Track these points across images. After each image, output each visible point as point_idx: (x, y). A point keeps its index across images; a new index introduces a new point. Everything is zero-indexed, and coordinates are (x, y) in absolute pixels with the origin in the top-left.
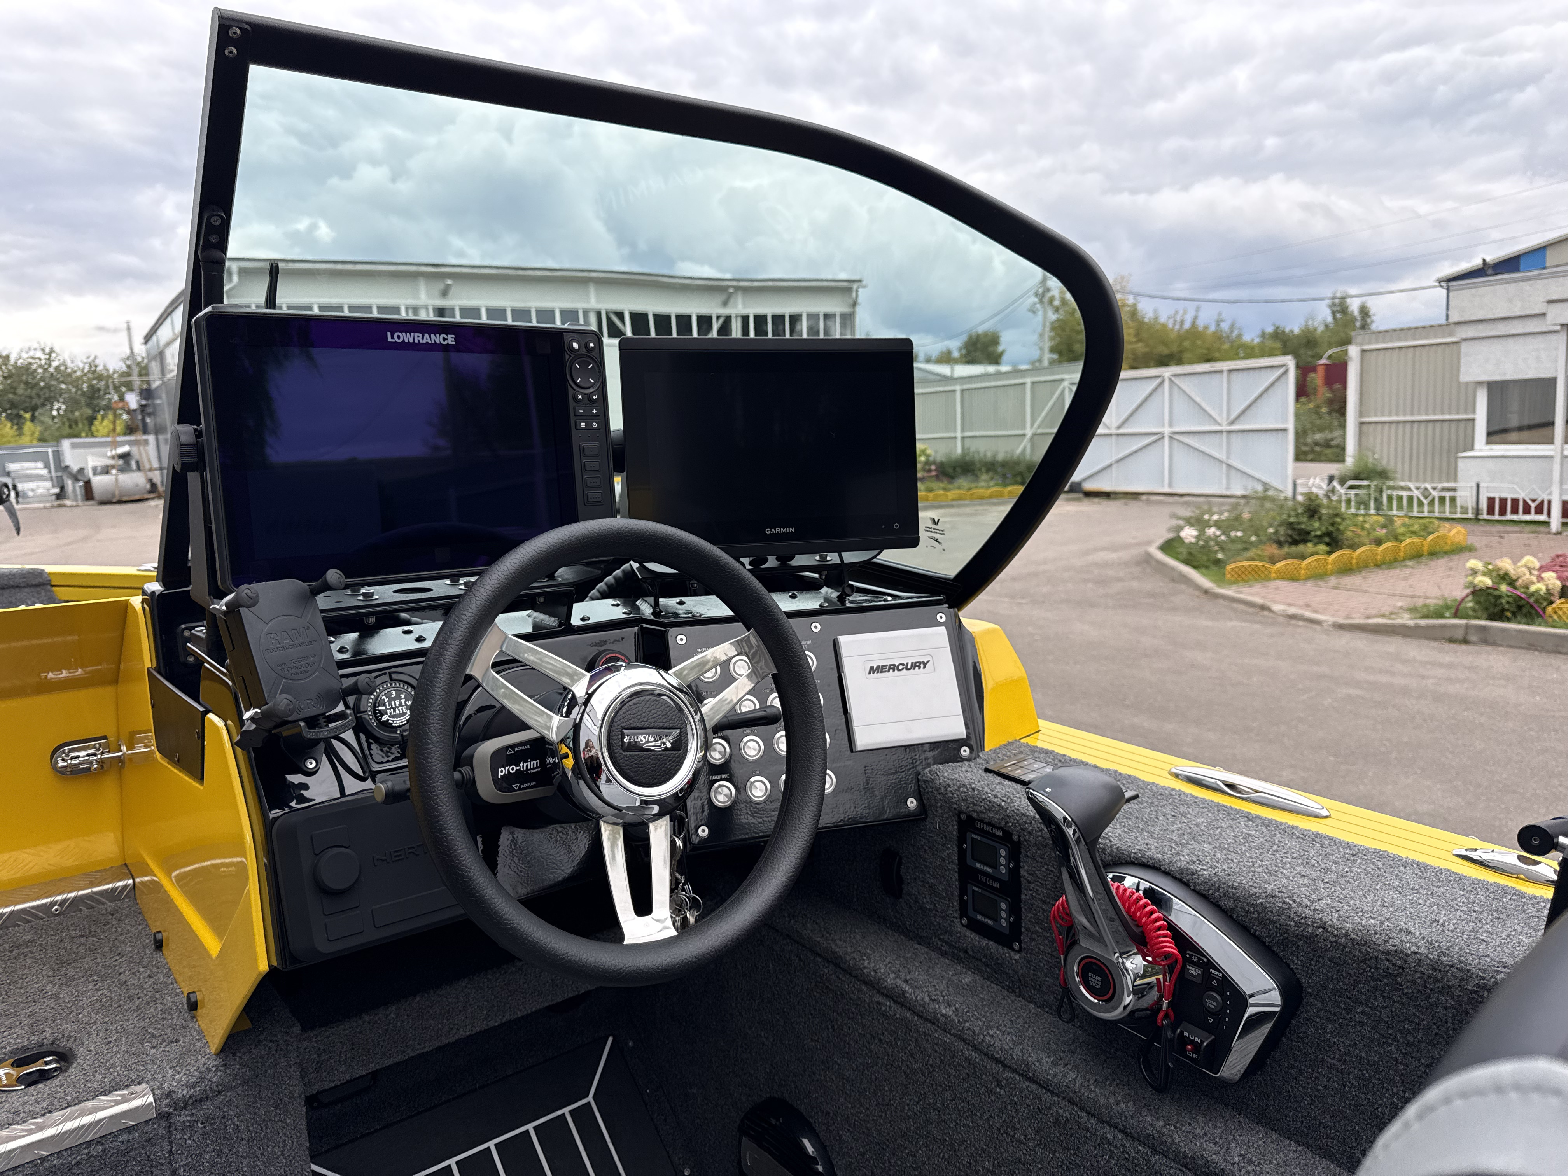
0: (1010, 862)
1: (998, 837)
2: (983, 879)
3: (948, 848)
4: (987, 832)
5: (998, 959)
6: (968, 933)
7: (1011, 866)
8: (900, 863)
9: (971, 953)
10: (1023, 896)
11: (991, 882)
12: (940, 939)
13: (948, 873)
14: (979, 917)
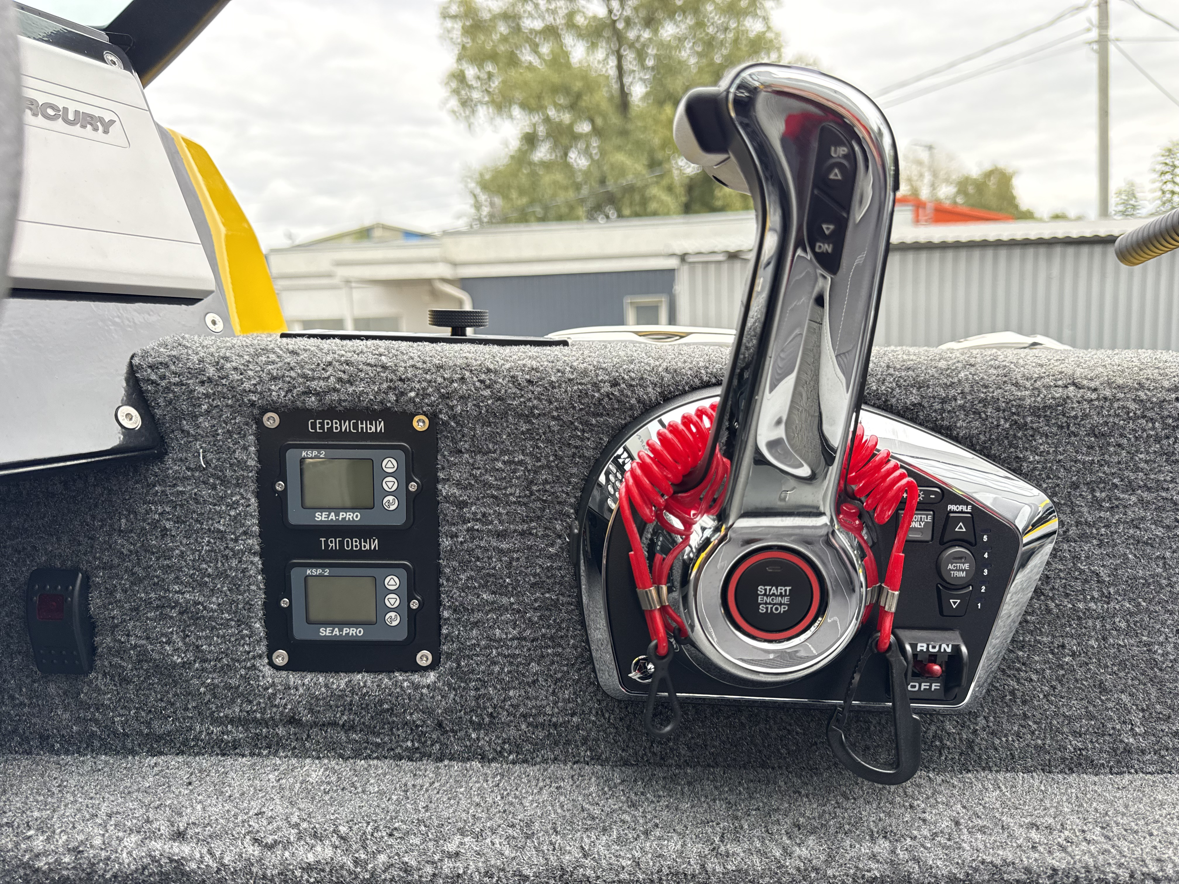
0: (409, 480)
1: (375, 436)
2: (333, 544)
3: (233, 506)
4: (343, 435)
5: (381, 702)
6: (293, 678)
7: (413, 487)
8: (86, 586)
9: (307, 718)
10: (446, 543)
11: (355, 544)
12: (216, 721)
13: (234, 563)
14: (325, 632)
